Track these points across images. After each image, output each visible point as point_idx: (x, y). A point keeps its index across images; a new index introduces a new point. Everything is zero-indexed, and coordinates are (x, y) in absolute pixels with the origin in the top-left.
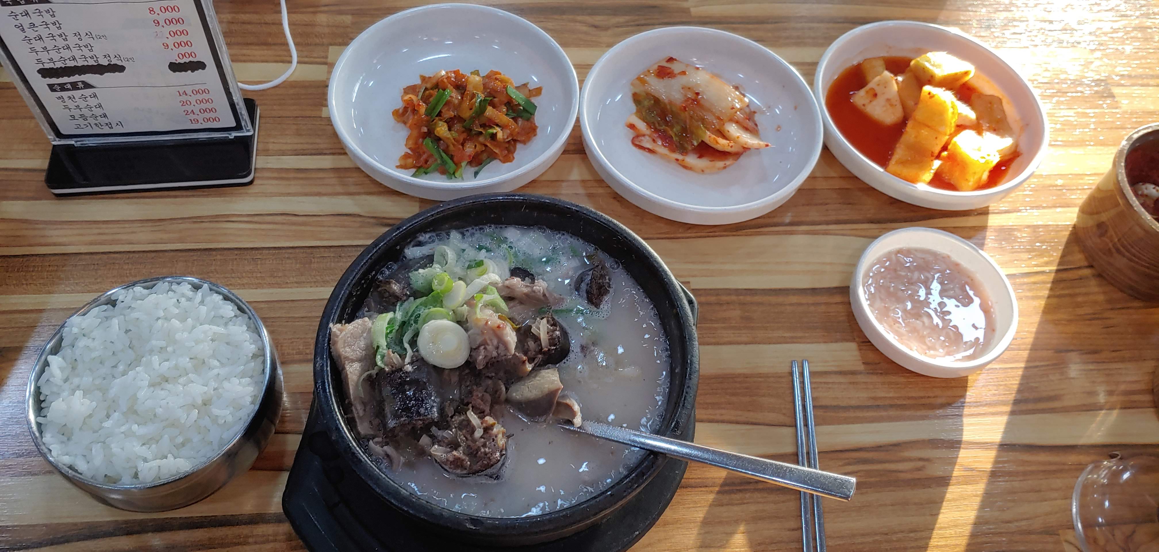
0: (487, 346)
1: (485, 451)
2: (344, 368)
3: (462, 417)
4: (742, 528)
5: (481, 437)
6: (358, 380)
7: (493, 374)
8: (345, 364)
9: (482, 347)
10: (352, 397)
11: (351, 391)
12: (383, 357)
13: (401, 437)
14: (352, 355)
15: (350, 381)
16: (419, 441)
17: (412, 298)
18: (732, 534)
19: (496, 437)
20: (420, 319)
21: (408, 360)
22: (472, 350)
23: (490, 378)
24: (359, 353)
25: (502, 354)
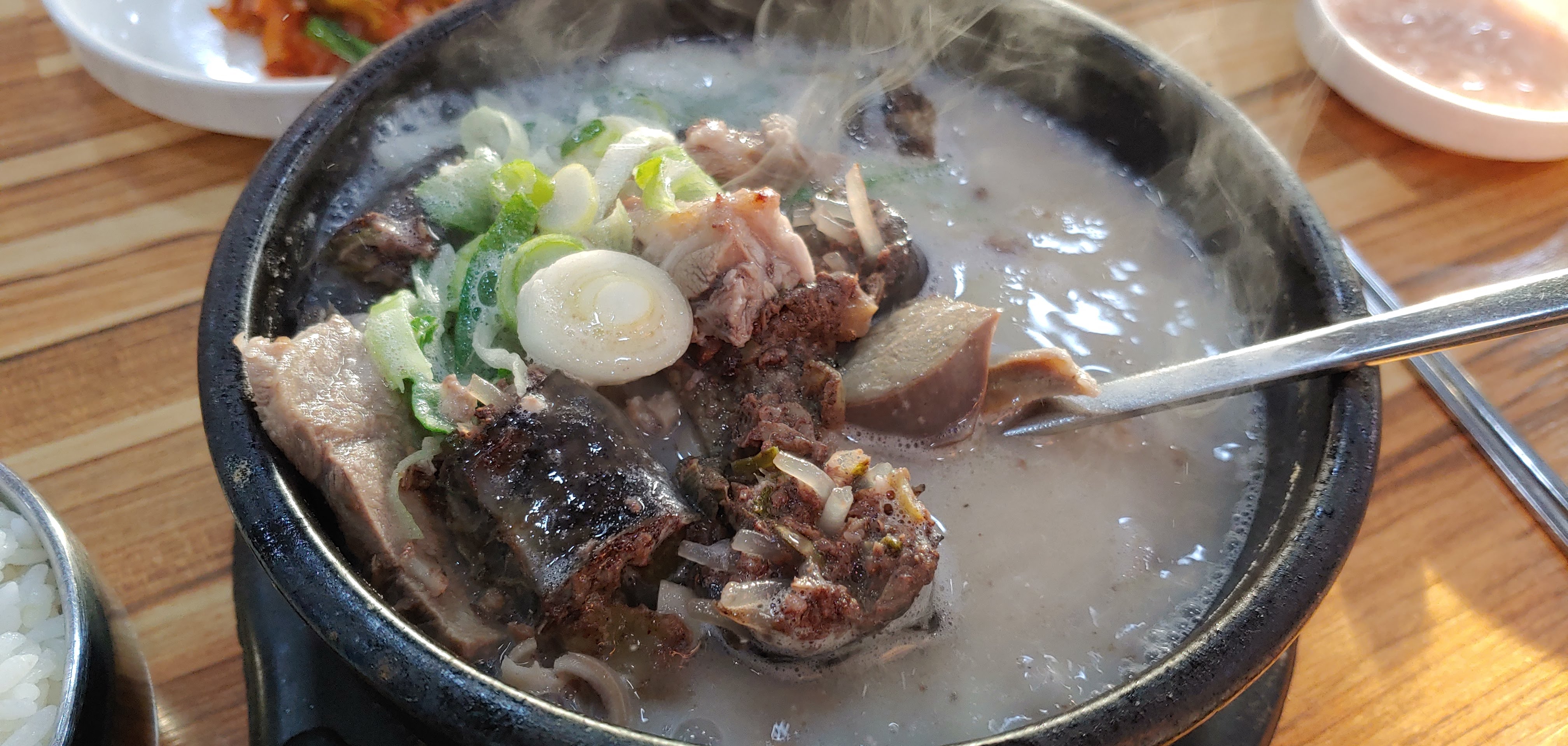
0: (744, 266)
1: (889, 546)
2: (327, 464)
3: (763, 483)
4: (1429, 573)
5: (851, 515)
6: (386, 490)
7: (782, 353)
8: (324, 450)
9: (733, 273)
10: (387, 545)
11: (379, 527)
12: (433, 403)
13: (597, 611)
14: (338, 421)
15: (362, 493)
16: (653, 606)
17: (447, 248)
18: (1417, 593)
19: (891, 495)
20: (502, 288)
21: (520, 383)
22: (696, 301)
23: (776, 365)
24: (353, 413)
25: (788, 286)
